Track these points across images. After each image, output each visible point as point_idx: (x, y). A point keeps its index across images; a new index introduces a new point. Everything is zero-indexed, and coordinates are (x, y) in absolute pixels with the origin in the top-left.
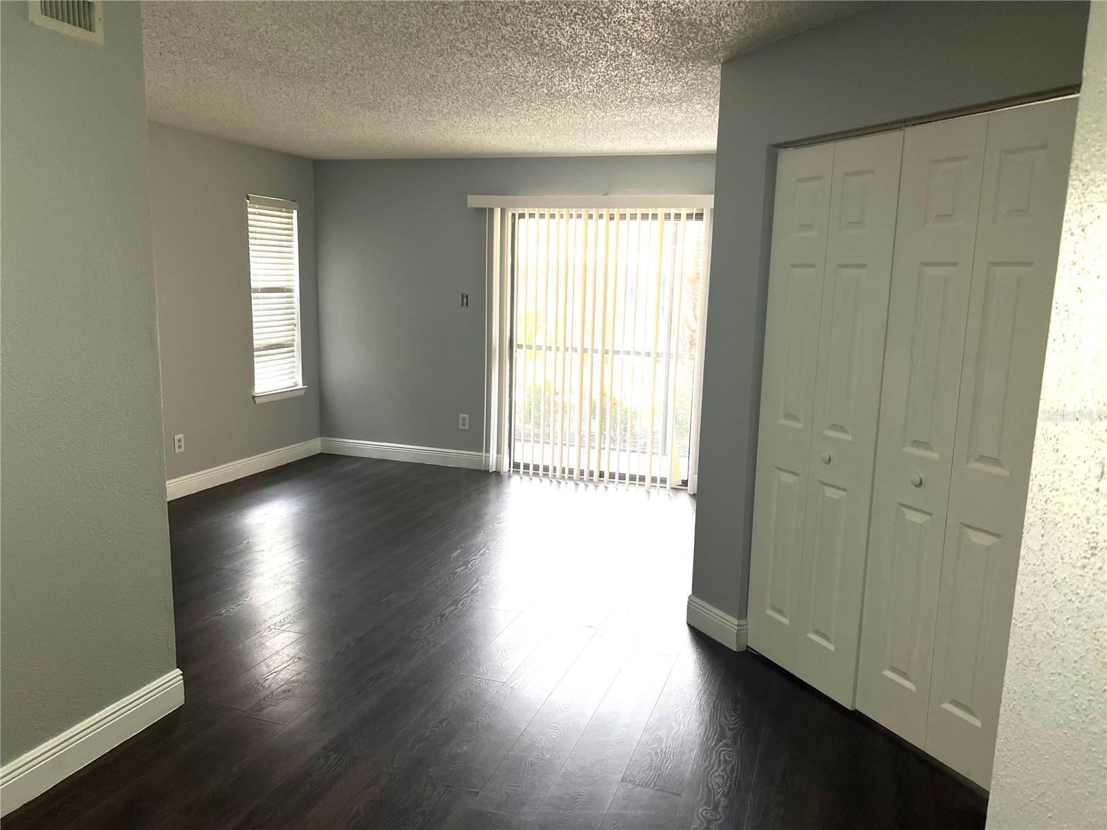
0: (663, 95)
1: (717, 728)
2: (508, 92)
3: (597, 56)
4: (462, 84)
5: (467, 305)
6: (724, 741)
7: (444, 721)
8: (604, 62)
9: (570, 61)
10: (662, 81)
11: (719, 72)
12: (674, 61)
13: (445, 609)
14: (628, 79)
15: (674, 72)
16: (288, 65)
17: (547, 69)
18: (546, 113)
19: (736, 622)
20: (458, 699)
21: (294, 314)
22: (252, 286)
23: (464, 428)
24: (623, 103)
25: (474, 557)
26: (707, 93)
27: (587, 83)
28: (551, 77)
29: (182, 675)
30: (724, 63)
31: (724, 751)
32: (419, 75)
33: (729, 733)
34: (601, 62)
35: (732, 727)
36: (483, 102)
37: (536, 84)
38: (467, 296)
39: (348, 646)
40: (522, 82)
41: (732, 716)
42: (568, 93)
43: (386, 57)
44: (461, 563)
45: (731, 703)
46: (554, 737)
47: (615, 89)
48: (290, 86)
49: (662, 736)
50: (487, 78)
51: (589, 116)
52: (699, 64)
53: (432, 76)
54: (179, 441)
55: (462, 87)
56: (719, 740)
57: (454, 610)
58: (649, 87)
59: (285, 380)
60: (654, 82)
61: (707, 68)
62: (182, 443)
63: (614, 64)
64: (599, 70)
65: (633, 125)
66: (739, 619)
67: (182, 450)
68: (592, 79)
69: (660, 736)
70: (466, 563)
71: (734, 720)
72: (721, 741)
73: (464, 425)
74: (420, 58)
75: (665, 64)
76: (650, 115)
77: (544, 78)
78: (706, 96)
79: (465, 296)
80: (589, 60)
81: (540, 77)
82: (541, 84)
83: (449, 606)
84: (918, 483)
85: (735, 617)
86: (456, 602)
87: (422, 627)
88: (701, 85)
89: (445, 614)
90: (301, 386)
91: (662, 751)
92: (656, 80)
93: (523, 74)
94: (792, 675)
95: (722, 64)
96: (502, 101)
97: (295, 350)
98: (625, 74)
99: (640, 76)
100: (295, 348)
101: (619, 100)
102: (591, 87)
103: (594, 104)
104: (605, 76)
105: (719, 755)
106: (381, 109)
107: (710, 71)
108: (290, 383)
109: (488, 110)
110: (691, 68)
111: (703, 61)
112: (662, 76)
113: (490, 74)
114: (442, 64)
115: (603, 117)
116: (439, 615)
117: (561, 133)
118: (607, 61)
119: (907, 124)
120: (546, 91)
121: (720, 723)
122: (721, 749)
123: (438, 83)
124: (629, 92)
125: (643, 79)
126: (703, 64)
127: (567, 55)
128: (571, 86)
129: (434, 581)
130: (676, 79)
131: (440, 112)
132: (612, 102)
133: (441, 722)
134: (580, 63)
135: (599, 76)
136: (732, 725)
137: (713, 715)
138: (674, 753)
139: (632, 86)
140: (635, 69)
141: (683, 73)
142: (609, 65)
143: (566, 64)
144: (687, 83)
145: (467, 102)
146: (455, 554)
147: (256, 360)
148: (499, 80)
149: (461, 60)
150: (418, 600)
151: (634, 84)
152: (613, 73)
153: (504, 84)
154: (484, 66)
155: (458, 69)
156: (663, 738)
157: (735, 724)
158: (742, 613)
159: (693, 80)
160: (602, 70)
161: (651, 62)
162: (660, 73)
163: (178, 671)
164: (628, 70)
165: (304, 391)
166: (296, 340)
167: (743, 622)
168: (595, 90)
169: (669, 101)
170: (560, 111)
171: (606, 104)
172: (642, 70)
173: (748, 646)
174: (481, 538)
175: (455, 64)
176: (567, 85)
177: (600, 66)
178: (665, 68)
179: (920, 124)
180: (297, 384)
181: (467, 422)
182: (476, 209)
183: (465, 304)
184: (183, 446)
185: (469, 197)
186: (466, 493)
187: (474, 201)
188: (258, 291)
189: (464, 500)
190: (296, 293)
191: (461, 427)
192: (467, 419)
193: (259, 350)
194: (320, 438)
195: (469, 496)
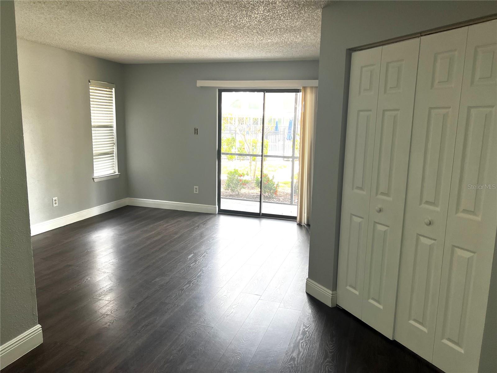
0: (292, 27)
1: (323, 352)
2: (214, 25)
3: (259, 4)
4: (191, 20)
5: (197, 133)
6: (327, 359)
7: (180, 350)
8: (262, 8)
9: (245, 7)
10: (291, 18)
11: (320, 13)
12: (298, 7)
13: (184, 286)
14: (274, 17)
15: (298, 13)
16: (101, 9)
17: (233, 12)
18: (234, 38)
19: (331, 292)
20: (188, 337)
21: (114, 138)
22: (92, 125)
24: (272, 32)
25: (200, 258)
26: (314, 26)
27: (254, 20)
28: (236, 17)
29: (41, 327)
30: (324, 8)
31: (328, 365)
32: (168, 15)
33: (330, 355)
34: (261, 7)
35: (331, 351)
36: (202, 31)
37: (228, 21)
38: (197, 129)
39: (133, 308)
40: (221, 20)
41: (331, 344)
42: (244, 26)
43: (150, 4)
44: (193, 261)
45: (330, 337)
46: (238, 359)
47: (268, 24)
48: (104, 21)
49: (295, 357)
50: (203, 17)
51: (255, 39)
52: (311, 9)
53: (175, 16)
54: (56, 203)
55: (191, 23)
56: (325, 359)
57: (188, 287)
58: (285, 22)
59: (109, 170)
60: (287, 20)
61: (315, 11)
62: (57, 202)
63: (267, 9)
64: (260, 12)
65: (277, 44)
66: (333, 291)
67: (57, 205)
68: (256, 18)
69: (294, 357)
70: (195, 261)
71: (332, 347)
72: (326, 359)
73: (196, 191)
74: (168, 5)
75: (293, 9)
76: (285, 38)
77: (232, 17)
78: (313, 28)
79: (196, 129)
80: (255, 6)
81: (230, 16)
82: (231, 21)
83: (186, 285)
84: (429, 223)
85: (330, 290)
86: (189, 282)
87: (172, 296)
88: (311, 21)
89: (184, 289)
90: (117, 173)
91: (295, 366)
92: (289, 18)
93: (221, 15)
94: (361, 321)
95: (323, 8)
96: (212, 31)
97: (114, 156)
98: (273, 15)
99: (280, 16)
100: (114, 155)
101: (270, 30)
102: (256, 22)
103: (257, 32)
104: (263, 16)
105: (325, 368)
106: (151, 36)
107: (316, 13)
108: (112, 171)
109: (205, 36)
110: (306, 11)
111: (313, 7)
112: (292, 16)
113: (204, 14)
114: (179, 9)
115: (262, 40)
116: (181, 290)
117: (242, 49)
118: (264, 7)
119: (422, 35)
120: (233, 25)
121: (325, 348)
122: (326, 364)
123: (178, 20)
124: (275, 25)
125: (282, 17)
126: (312, 8)
127: (243, 3)
128: (246, 22)
129: (179, 271)
130: (298, 18)
131: (181, 37)
132: (266, 31)
133: (179, 351)
134: (250, 8)
135: (260, 16)
136: (331, 349)
137: (321, 344)
138: (301, 367)
139: (276, 22)
140: (278, 12)
141: (302, 14)
142: (265, 9)
143: (243, 9)
144: (304, 20)
145: (194, 31)
146: (190, 257)
147: (94, 160)
148: (209, 18)
149: (189, 6)
150: (171, 281)
151: (277, 21)
152: (267, 14)
153: (212, 21)
154: (201, 10)
155: (188, 12)
156: (295, 358)
157: (333, 349)
158: (334, 287)
159: (307, 18)
160: (262, 12)
161: (286, 7)
162: (291, 14)
163: (39, 326)
164: (274, 12)
165: (119, 175)
166: (114, 151)
167: (334, 292)
168: (258, 24)
169: (295, 30)
170: (241, 36)
171: (263, 32)
172: (281, 13)
173: (337, 305)
174: (203, 248)
175: (186, 9)
176: (243, 22)
177: (260, 9)
178: (293, 11)
179: (429, 34)
180: (115, 172)
181: (198, 190)
182: (201, 87)
183: (196, 133)
184: (57, 203)
185: (198, 81)
186: (197, 225)
187: (200, 83)
188: (95, 127)
189: (196, 228)
190: (115, 128)
191: (195, 192)
192: (198, 189)
193: (96, 156)
194: (127, 198)
195: (198, 226)
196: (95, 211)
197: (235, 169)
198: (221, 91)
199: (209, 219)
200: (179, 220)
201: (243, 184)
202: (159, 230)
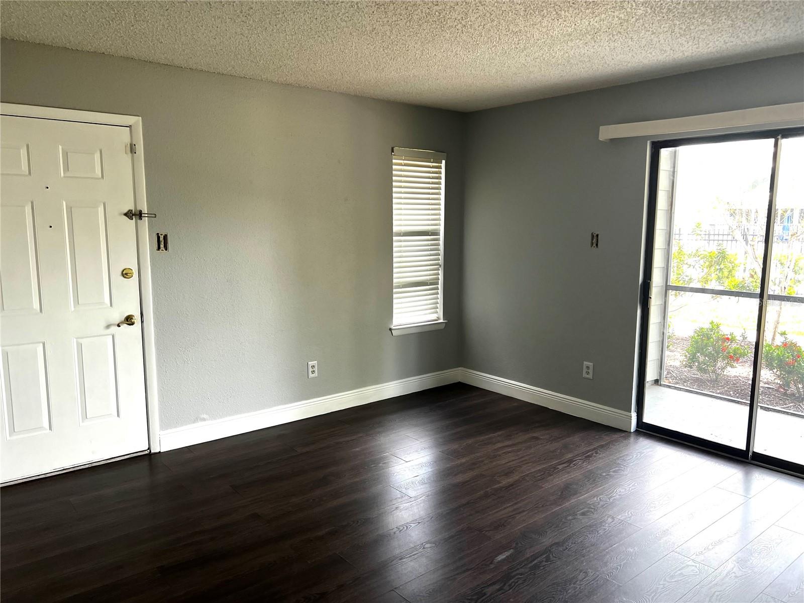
5: (597, 245)
21: (438, 255)
22: (394, 231)
23: (587, 376)
38: (597, 235)
54: (313, 372)
59: (427, 314)
62: (316, 369)
67: (316, 374)
73: (588, 373)
79: (595, 235)
90: (442, 321)
97: (438, 288)
100: (437, 286)
108: (434, 317)
147: (395, 296)
165: (444, 325)
166: (438, 278)
180: (438, 318)
181: (591, 371)
182: (612, 140)
183: (595, 245)
184: (316, 372)
185: (601, 127)
186: (570, 456)
187: (608, 132)
188: (399, 234)
189: (560, 467)
190: (442, 236)
191: (585, 375)
192: (591, 368)
193: (399, 287)
194: (460, 368)
195: (570, 461)
196: (391, 389)
197: (712, 323)
198: (658, 146)
199: (607, 444)
200: (535, 435)
201: (731, 357)
202: (478, 455)
